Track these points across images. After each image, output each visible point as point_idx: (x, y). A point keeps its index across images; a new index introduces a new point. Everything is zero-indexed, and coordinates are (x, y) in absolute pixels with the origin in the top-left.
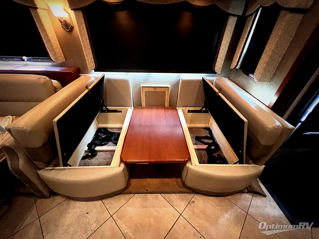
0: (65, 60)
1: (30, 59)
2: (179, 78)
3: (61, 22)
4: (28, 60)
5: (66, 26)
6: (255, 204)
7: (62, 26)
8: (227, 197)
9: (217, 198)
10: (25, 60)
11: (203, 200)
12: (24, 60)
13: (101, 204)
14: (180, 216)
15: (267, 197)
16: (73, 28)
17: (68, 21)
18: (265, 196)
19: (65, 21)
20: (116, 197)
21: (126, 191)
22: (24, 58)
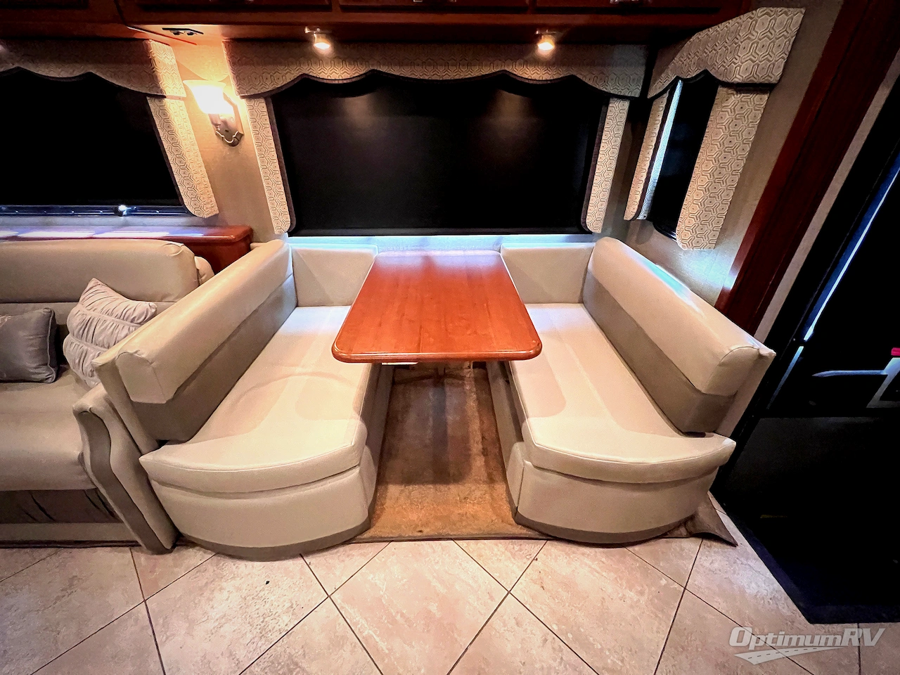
0: (218, 212)
1: (136, 211)
2: (499, 246)
3: (216, 125)
4: (130, 214)
5: (225, 133)
6: (707, 564)
7: (216, 134)
8: (631, 549)
9: (606, 550)
10: (125, 213)
11: (568, 554)
12: (120, 214)
13: (302, 567)
14: (507, 594)
15: (738, 548)
16: (241, 138)
17: (232, 122)
18: (733, 544)
19: (225, 123)
20: (341, 549)
21: (366, 535)
22: (123, 208)
